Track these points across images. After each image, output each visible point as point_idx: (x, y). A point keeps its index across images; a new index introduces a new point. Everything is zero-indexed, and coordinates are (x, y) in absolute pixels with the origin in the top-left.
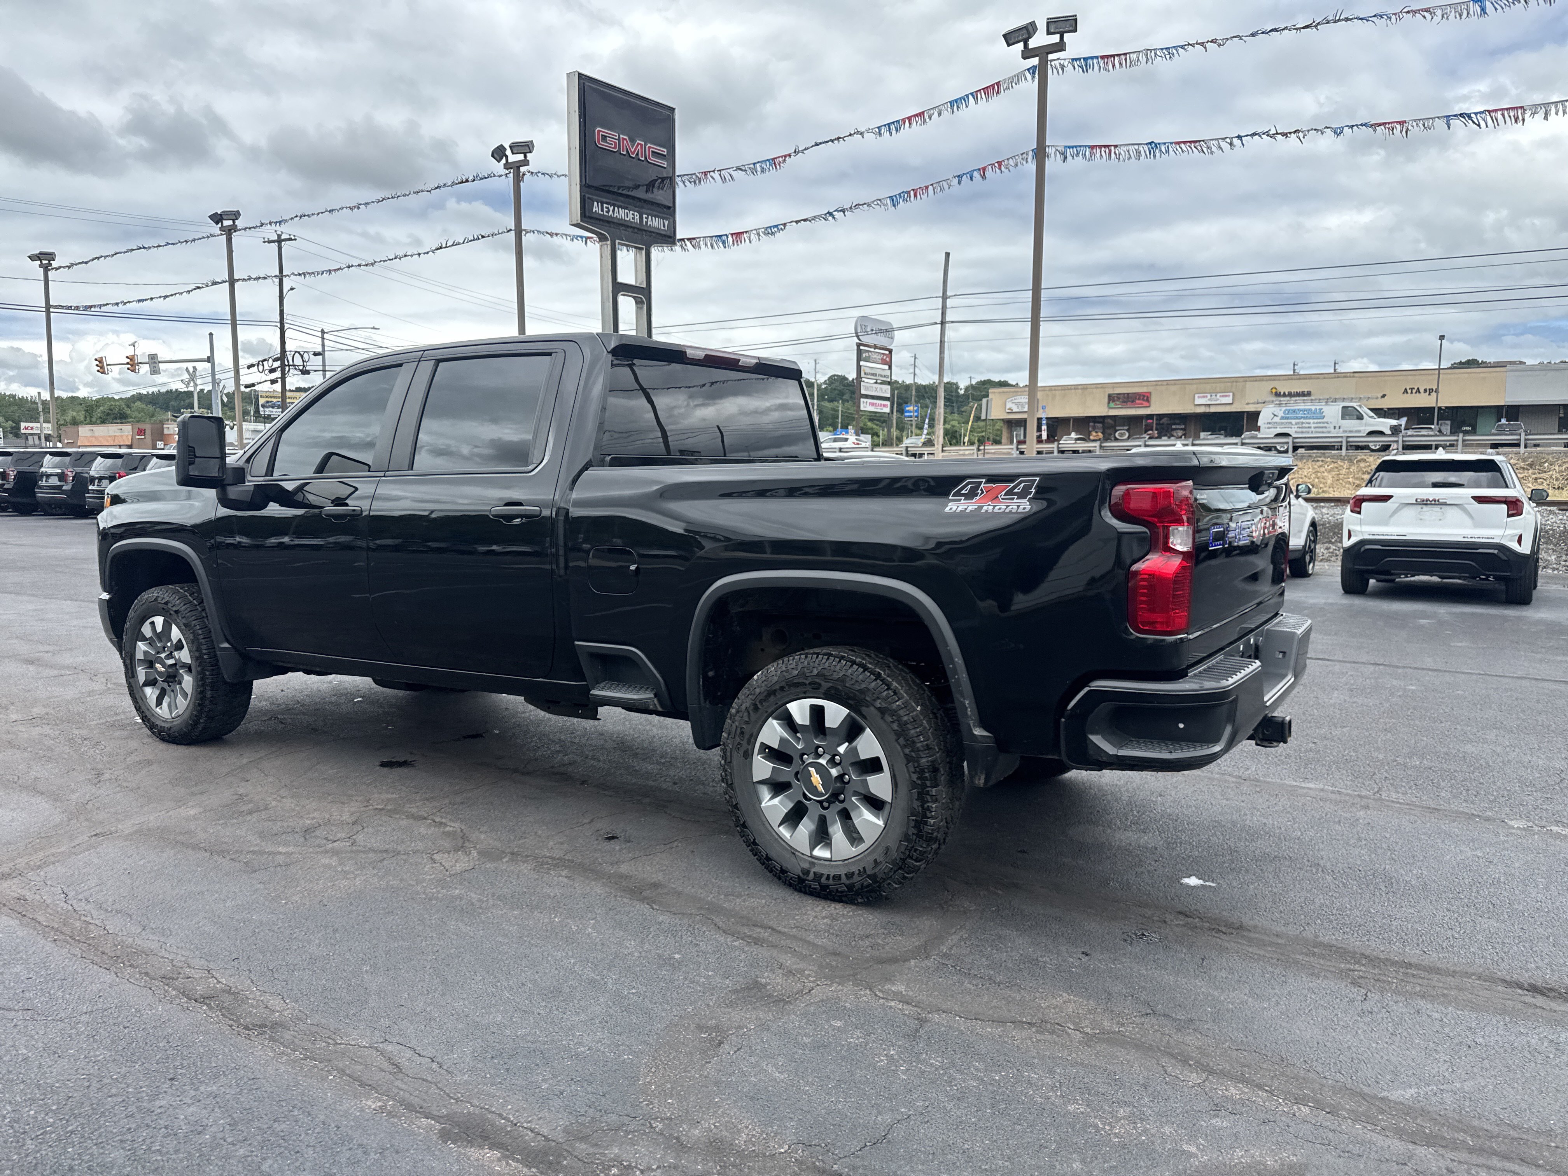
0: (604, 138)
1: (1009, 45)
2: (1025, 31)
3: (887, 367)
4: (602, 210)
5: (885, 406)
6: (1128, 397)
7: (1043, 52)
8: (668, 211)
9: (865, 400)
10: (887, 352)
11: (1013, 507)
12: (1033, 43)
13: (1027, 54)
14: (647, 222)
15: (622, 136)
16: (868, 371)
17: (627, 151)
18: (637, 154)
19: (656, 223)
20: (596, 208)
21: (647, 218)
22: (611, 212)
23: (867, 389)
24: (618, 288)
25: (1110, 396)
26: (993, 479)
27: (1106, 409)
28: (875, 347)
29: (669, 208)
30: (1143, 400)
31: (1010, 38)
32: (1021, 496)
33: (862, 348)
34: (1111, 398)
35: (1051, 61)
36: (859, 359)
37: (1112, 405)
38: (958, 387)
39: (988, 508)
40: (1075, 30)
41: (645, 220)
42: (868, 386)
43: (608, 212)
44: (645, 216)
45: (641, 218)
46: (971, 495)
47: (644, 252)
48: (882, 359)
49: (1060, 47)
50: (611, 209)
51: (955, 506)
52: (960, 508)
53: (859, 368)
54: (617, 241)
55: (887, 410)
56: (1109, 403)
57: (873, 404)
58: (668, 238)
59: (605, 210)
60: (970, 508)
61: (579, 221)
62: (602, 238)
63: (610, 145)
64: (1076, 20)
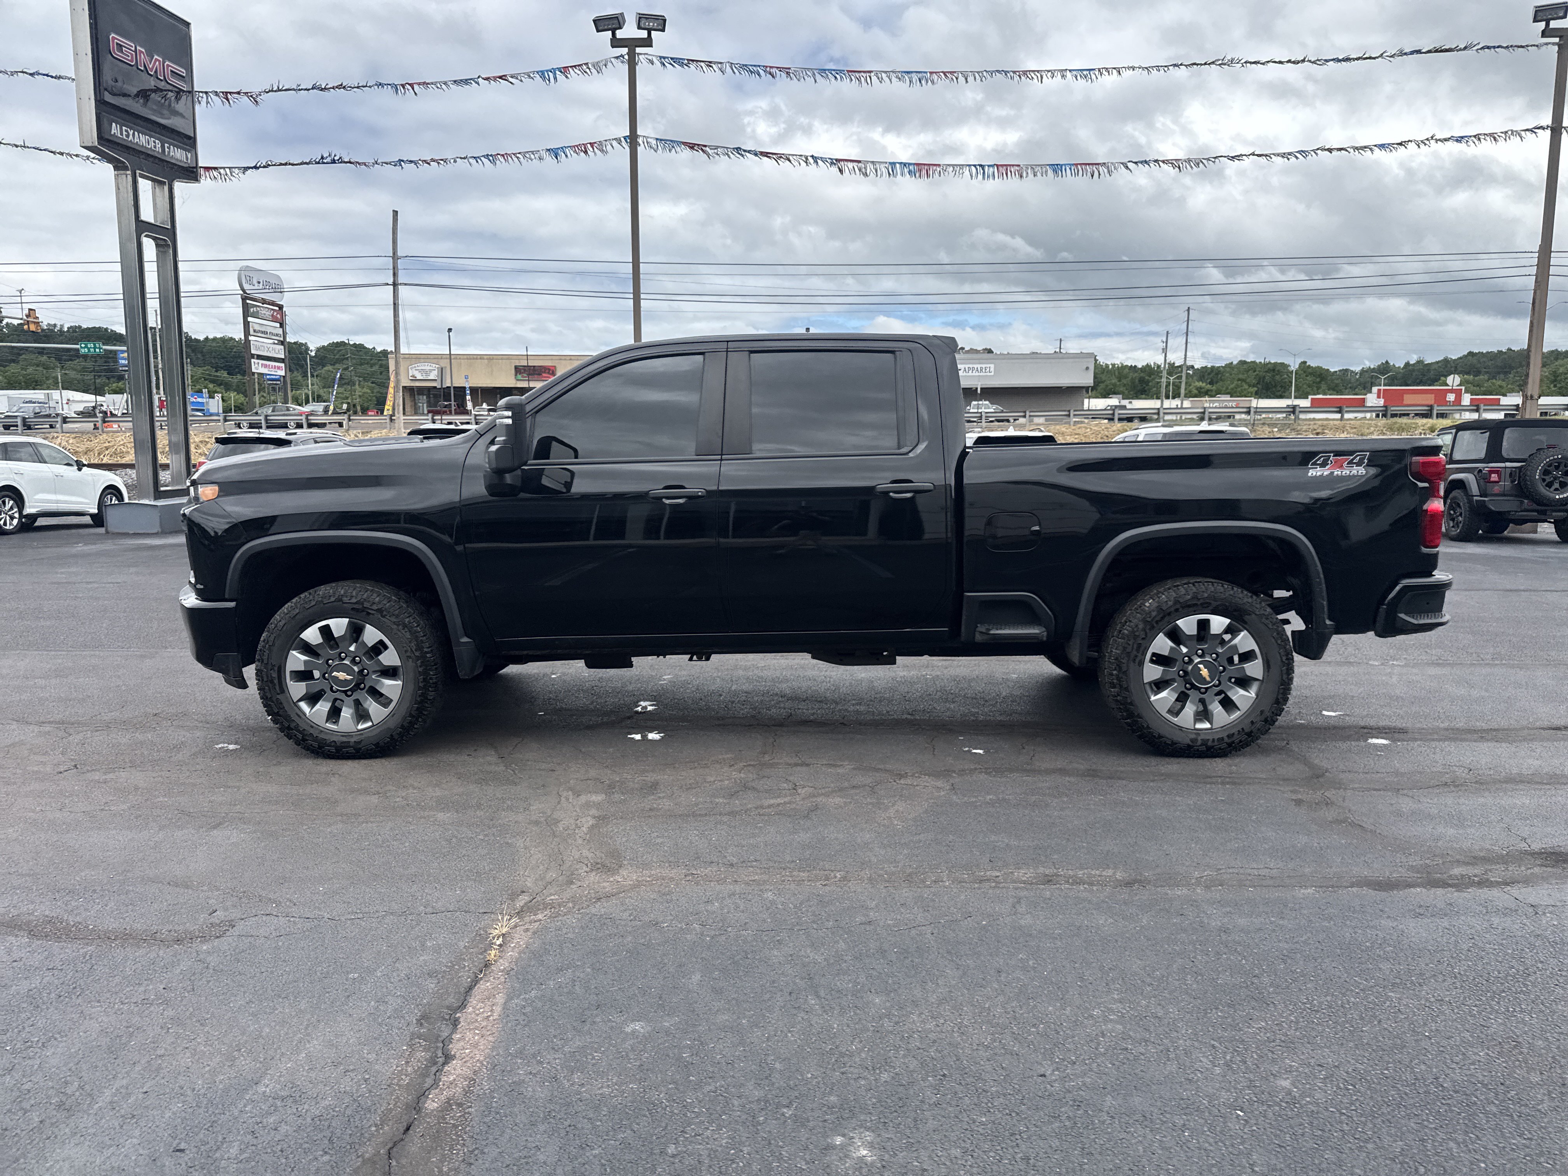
0: (120, 47)
1: (598, 31)
2: (616, 21)
3: (278, 325)
4: (122, 134)
5: (279, 368)
6: (534, 370)
7: (632, 44)
8: (189, 141)
9: (256, 361)
10: (277, 308)
11: (1354, 472)
12: (620, 34)
13: (616, 43)
14: (169, 152)
15: (138, 48)
16: (257, 328)
17: (145, 66)
18: (156, 72)
19: (178, 155)
20: (115, 129)
21: (169, 148)
22: (131, 137)
23: (257, 348)
24: (142, 227)
25: (516, 368)
26: (1337, 454)
27: (514, 381)
28: (264, 301)
29: (189, 138)
30: (549, 373)
31: (601, 24)
32: (1359, 464)
33: (248, 301)
34: (518, 370)
35: (639, 54)
36: (246, 313)
37: (519, 377)
38: (307, 349)
39: (1337, 472)
40: (663, 30)
41: (167, 150)
42: (260, 345)
43: (128, 136)
44: (166, 145)
45: (163, 147)
46: (1324, 465)
47: (166, 188)
48: (272, 315)
49: (647, 42)
50: (131, 132)
51: (1314, 472)
52: (1319, 474)
53: (246, 324)
54: (138, 172)
55: (282, 373)
56: (516, 375)
57: (266, 366)
58: (191, 174)
59: (124, 133)
60: (1325, 473)
61: (96, 144)
62: (119, 166)
63: (127, 56)
64: (665, 21)
